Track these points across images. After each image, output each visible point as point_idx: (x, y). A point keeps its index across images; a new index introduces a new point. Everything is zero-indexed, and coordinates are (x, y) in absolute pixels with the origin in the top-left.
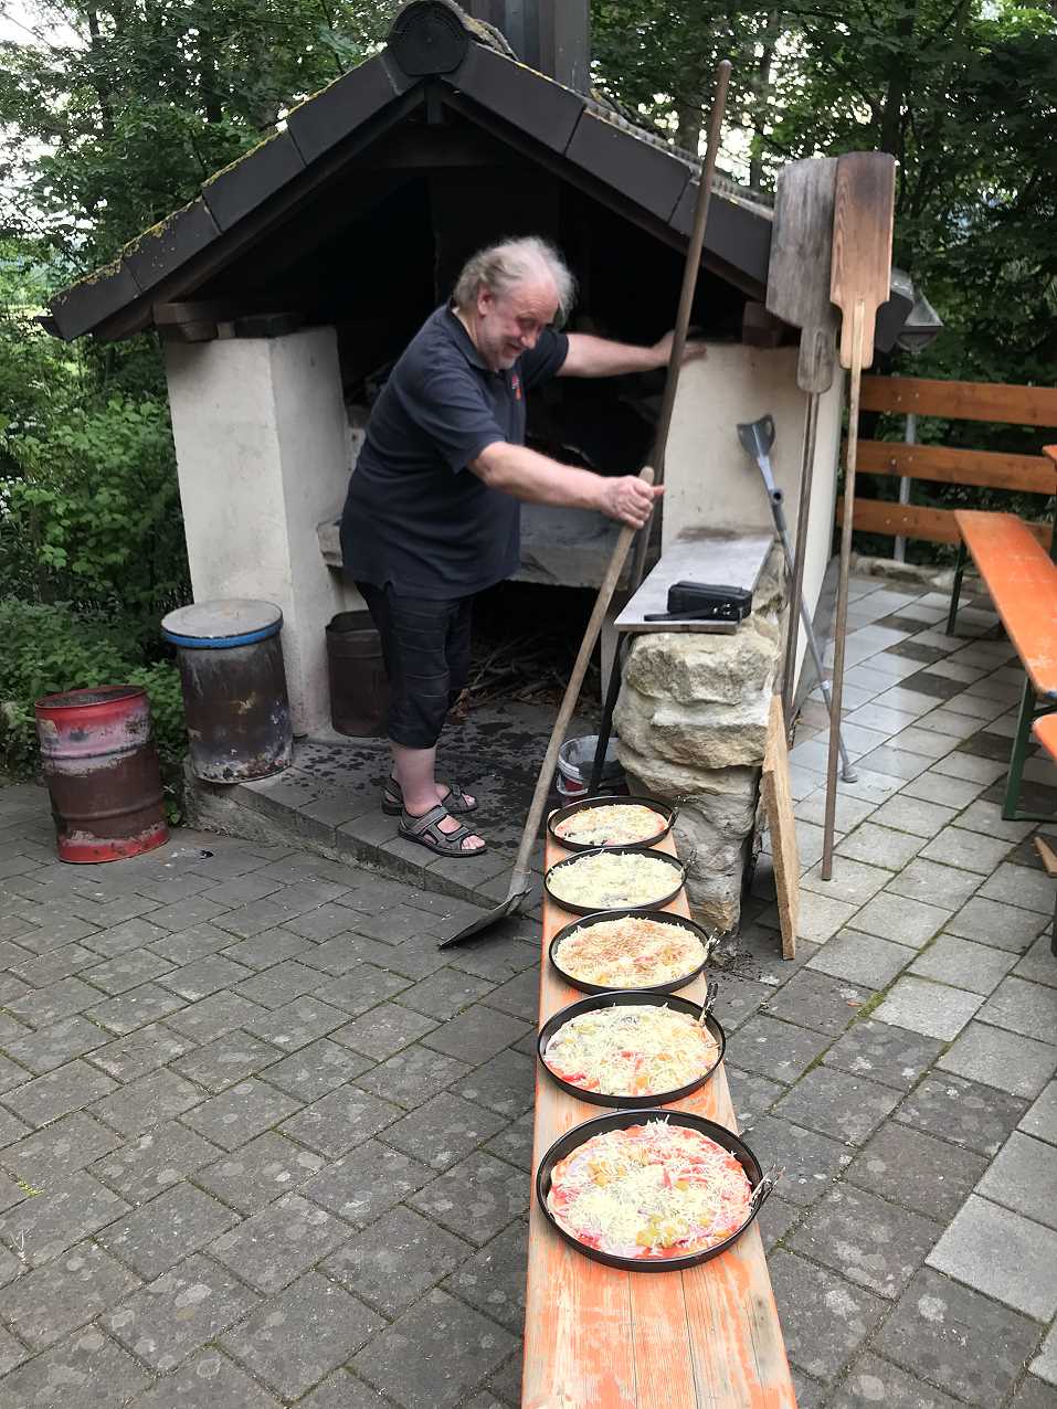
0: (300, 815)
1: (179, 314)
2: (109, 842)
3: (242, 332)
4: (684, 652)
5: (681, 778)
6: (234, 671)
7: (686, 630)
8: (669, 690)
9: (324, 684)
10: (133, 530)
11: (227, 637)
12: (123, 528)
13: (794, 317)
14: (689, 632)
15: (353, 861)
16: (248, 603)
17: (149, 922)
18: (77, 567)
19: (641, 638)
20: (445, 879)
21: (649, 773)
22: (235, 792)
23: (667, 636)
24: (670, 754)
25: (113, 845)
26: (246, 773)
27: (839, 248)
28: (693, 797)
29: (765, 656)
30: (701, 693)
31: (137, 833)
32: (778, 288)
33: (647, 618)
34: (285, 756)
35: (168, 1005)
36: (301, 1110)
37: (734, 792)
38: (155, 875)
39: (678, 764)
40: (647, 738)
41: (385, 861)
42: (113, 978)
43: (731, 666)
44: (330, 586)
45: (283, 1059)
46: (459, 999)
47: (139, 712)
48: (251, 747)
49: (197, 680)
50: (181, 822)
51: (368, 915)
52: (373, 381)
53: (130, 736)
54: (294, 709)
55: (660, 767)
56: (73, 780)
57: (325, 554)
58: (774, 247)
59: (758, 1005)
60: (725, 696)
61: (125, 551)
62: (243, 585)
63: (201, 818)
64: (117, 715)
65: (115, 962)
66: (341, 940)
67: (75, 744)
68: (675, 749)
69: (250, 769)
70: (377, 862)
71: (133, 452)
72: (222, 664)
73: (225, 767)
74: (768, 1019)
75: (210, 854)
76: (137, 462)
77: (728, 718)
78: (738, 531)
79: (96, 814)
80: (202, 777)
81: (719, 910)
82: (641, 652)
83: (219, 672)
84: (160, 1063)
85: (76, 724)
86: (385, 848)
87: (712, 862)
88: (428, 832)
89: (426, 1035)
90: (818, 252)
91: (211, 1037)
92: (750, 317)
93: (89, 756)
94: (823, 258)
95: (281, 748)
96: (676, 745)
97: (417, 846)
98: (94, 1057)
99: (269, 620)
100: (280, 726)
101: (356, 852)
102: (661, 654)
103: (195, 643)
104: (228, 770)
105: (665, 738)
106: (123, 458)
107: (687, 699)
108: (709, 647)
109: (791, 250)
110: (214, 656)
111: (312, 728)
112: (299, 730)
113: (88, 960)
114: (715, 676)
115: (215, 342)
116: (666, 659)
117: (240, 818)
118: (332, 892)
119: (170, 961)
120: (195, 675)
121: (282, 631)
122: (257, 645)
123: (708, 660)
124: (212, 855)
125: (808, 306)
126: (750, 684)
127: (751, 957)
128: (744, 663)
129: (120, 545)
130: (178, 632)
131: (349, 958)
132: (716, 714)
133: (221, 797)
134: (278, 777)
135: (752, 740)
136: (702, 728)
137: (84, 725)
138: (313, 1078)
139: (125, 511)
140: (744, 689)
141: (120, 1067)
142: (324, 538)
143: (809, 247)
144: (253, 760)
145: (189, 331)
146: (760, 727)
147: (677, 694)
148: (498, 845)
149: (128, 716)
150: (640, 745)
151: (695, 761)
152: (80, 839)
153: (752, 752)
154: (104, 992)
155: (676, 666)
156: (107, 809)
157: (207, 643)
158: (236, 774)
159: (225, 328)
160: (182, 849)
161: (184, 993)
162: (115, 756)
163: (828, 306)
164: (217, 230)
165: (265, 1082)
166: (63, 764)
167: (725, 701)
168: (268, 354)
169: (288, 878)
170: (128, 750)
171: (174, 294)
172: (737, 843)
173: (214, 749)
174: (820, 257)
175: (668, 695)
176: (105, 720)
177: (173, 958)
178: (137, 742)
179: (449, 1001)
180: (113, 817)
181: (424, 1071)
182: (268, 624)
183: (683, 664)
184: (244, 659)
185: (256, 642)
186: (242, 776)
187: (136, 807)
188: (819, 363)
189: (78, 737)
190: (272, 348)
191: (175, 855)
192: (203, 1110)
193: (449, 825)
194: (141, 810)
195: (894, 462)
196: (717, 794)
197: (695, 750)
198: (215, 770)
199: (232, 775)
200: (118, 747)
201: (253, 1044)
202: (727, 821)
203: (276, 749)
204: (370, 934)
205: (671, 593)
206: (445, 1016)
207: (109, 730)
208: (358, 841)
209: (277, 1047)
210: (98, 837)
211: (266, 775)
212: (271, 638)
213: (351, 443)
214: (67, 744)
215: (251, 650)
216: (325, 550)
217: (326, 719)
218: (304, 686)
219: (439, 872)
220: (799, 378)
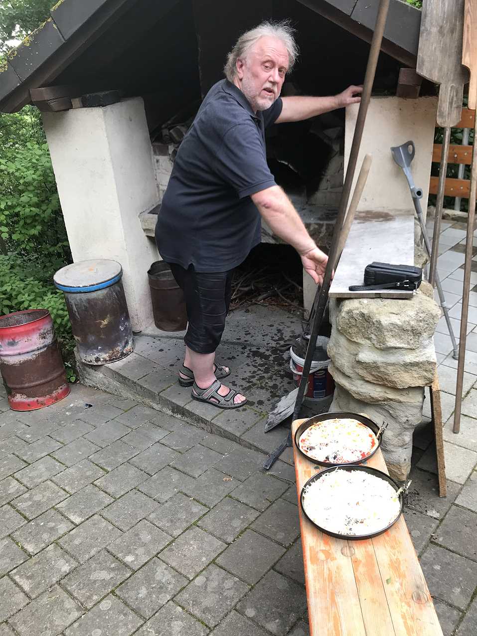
0: (139, 385)
1: (46, 94)
2: (35, 399)
3: (87, 104)
4: (379, 314)
5: (376, 392)
6: (96, 304)
7: (379, 296)
8: (369, 339)
9: (149, 302)
10: (42, 216)
11: (90, 286)
12: (37, 215)
13: (434, 77)
14: (380, 298)
15: (170, 413)
16: (103, 262)
17: (55, 458)
18: (14, 237)
19: (347, 302)
20: (223, 429)
21: (354, 388)
22: (102, 369)
23: (365, 301)
24: (370, 378)
25: (37, 400)
26: (108, 359)
27: (468, 27)
28: (383, 402)
29: (434, 315)
30: (392, 342)
31: (50, 392)
32: (425, 57)
33: (351, 289)
34: (129, 347)
35: (63, 528)
36: (142, 626)
37: (413, 401)
38: (60, 421)
39: (374, 384)
40: (353, 367)
41: (188, 415)
42: (31, 506)
43: (412, 323)
44: (149, 247)
45: (130, 576)
46: (237, 524)
47: (47, 326)
48: (109, 344)
49: (76, 310)
50: (77, 380)
51: (180, 452)
52: (166, 128)
53: (42, 341)
54: (133, 318)
55: (362, 385)
56: (12, 367)
57: (144, 230)
58: (422, 28)
59: (428, 536)
60: (408, 343)
61: (39, 228)
62: (99, 251)
63: (86, 380)
64: (33, 330)
65: (33, 492)
66: (165, 472)
67: (11, 348)
68: (373, 375)
69: (110, 357)
70: (183, 414)
71: (38, 173)
72: (89, 301)
73: (96, 356)
74: (438, 548)
75: (90, 406)
76: (42, 178)
77: (410, 358)
78: (391, 213)
79: (27, 385)
80: (84, 361)
81: (400, 469)
82: (349, 312)
83: (87, 305)
84: (54, 580)
85: (10, 337)
86: (187, 407)
87: (395, 441)
88: (213, 397)
89: (218, 556)
90: (452, 31)
91: (87, 557)
92: (404, 78)
93: (20, 354)
94: (456, 35)
95: (127, 343)
96: (373, 373)
97: (206, 405)
98: (15, 574)
99: (114, 273)
100: (125, 331)
101: (170, 408)
102: (363, 315)
103: (73, 290)
104: (97, 358)
105: (366, 369)
106: (34, 176)
107: (382, 346)
108: (395, 310)
109: (434, 30)
110: (84, 297)
111: (144, 327)
112: (137, 329)
113: (18, 491)
114: (402, 331)
115: (71, 111)
116: (366, 319)
117: (107, 382)
118: (158, 435)
119: (65, 490)
120: (74, 307)
121: (122, 278)
122: (108, 289)
123: (396, 320)
124: (91, 406)
125: (445, 68)
126: (425, 335)
127: (418, 494)
128: (421, 321)
129: (36, 224)
130: (63, 284)
131: (169, 488)
132: (403, 355)
133: (95, 371)
134: (125, 360)
135: (426, 371)
136: (393, 364)
137: (15, 338)
138: (149, 594)
139: (37, 205)
140: (421, 339)
141: (30, 584)
142: (143, 221)
143: (447, 27)
144: (111, 352)
145: (54, 104)
146: (432, 363)
147: (375, 342)
148: (252, 404)
149: (39, 330)
150: (348, 371)
151: (386, 383)
152: (19, 398)
153: (425, 378)
154: (25, 517)
155: (374, 324)
156: (33, 382)
157: (79, 290)
158: (102, 360)
159: (76, 102)
160: (76, 399)
161: (72, 518)
162: (34, 353)
163: (459, 68)
164: (62, 39)
165: (119, 598)
166: (6, 359)
167: (409, 347)
168: (102, 116)
169: (134, 425)
170: (41, 348)
171: (42, 82)
172: (411, 430)
173: (89, 347)
174: (454, 35)
175: (369, 342)
176: (27, 333)
177: (67, 488)
178: (46, 343)
179: (231, 526)
180: (37, 386)
181: (220, 590)
182: (113, 276)
183: (379, 322)
184: (101, 297)
185: (108, 287)
186: (106, 361)
187: (49, 379)
188: (451, 107)
189: (12, 344)
190: (105, 112)
191: (72, 405)
192: (80, 625)
193: (223, 391)
194: (51, 380)
195: (456, 156)
196: (400, 402)
197: (387, 377)
198: (91, 357)
199: (100, 360)
200: (35, 347)
201: (112, 563)
202: (407, 418)
203: (123, 344)
204: (181, 468)
205: (366, 272)
206: (230, 539)
207: (29, 338)
208: (172, 402)
209: (126, 565)
210: (28, 397)
211: (118, 359)
212: (117, 283)
213: (156, 164)
214: (7, 348)
215: (105, 292)
216: (145, 228)
217: (151, 321)
218: (138, 305)
219: (219, 424)
220: (438, 118)
